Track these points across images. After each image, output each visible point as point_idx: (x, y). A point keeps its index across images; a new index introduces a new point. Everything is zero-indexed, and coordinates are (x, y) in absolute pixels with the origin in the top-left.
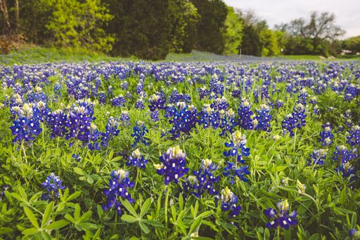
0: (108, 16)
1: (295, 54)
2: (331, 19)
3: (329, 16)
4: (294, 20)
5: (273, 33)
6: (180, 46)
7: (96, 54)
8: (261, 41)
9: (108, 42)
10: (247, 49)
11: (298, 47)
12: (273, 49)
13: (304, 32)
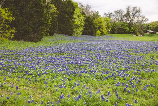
0: (11, 18)
1: (118, 33)
2: (139, 11)
3: (138, 9)
4: (116, 10)
5: (103, 20)
6: (48, 32)
7: (5, 39)
8: (95, 26)
9: (12, 33)
10: (87, 31)
11: (119, 29)
12: (103, 31)
13: (123, 19)
